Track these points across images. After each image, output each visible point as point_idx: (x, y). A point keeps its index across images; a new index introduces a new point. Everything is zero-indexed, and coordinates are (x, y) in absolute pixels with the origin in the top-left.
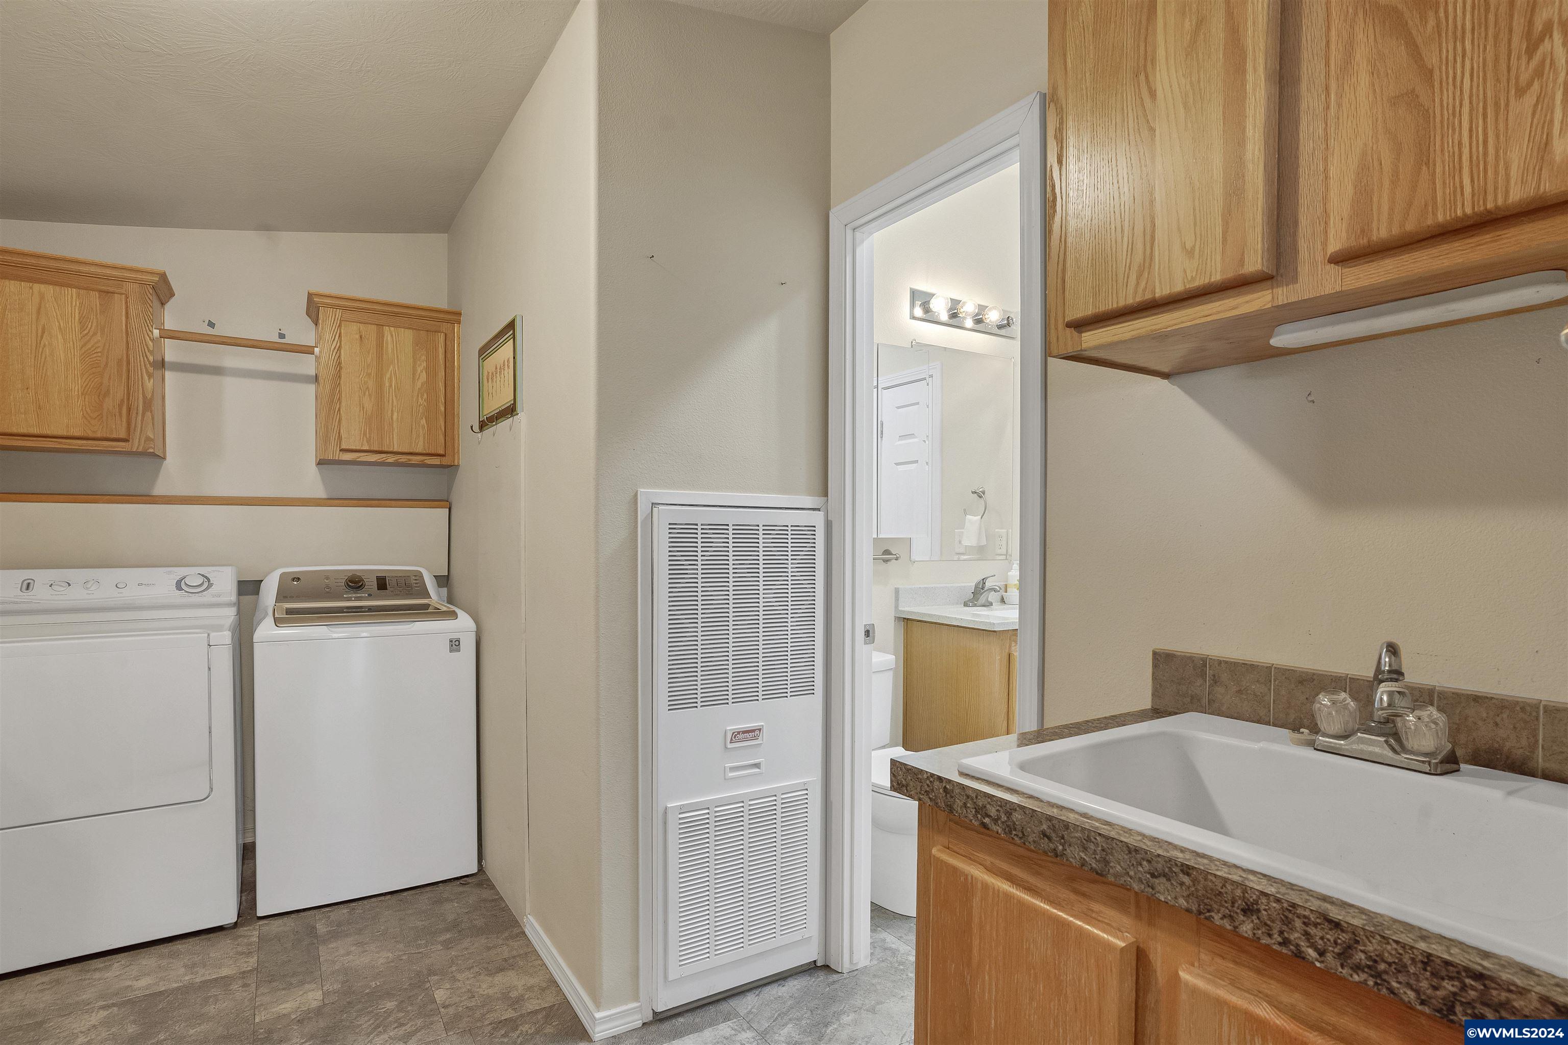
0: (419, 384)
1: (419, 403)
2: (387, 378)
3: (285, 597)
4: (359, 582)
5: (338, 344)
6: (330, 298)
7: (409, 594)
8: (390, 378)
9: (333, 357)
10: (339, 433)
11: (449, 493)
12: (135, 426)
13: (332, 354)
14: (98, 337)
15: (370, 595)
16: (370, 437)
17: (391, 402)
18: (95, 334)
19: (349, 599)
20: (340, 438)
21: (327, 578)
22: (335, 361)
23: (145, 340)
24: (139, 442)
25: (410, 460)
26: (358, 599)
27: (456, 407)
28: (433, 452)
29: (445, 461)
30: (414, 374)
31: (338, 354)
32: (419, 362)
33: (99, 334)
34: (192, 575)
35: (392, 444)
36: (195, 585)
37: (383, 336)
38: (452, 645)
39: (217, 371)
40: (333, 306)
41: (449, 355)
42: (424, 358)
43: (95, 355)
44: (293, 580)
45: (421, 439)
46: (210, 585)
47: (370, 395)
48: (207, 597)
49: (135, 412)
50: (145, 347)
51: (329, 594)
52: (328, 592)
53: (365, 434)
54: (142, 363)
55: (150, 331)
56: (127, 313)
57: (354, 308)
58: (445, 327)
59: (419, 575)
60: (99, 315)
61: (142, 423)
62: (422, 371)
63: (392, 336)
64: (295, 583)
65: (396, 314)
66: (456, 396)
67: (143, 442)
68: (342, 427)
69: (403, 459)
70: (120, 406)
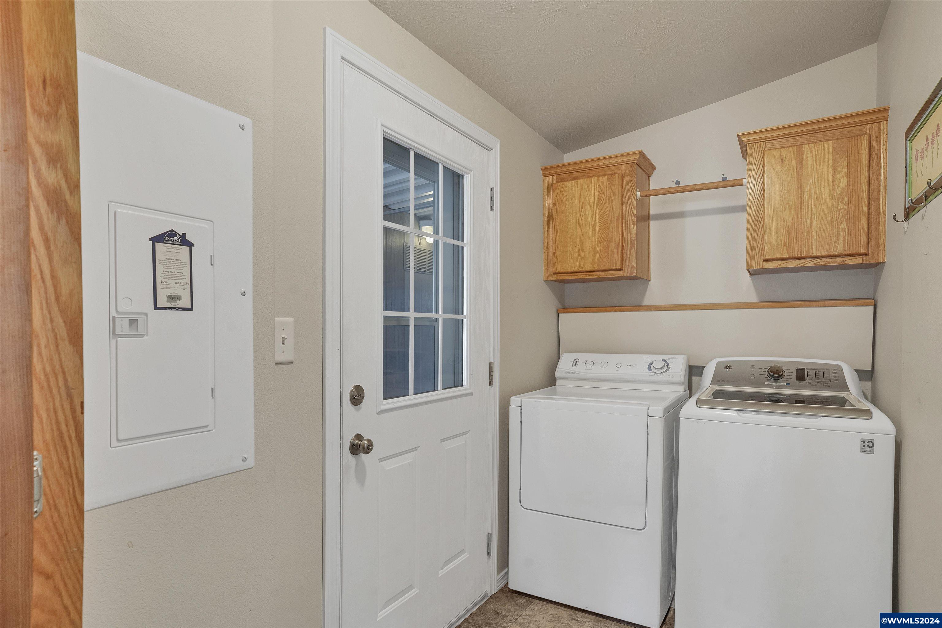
0: (839, 190)
1: (839, 208)
2: (806, 190)
3: (718, 381)
4: (779, 372)
5: (762, 172)
6: (756, 135)
7: (828, 386)
8: (810, 191)
9: (758, 184)
10: (763, 246)
11: (875, 293)
12: (626, 260)
13: (757, 181)
14: (607, 204)
15: (788, 384)
16: (790, 245)
17: (810, 211)
18: (606, 203)
19: (771, 386)
20: (763, 250)
21: (753, 367)
22: (760, 186)
23: (632, 201)
24: (628, 270)
25: (829, 262)
26: (778, 387)
27: (881, 204)
28: (854, 252)
29: (868, 260)
30: (834, 182)
31: (762, 180)
32: (839, 170)
33: (607, 202)
34: (658, 360)
35: (811, 249)
36: (659, 367)
37: (803, 155)
38: (864, 446)
39: (681, 215)
40: (758, 141)
41: (873, 155)
42: (845, 164)
43: (605, 216)
44: (726, 367)
45: (841, 241)
46: (668, 368)
47: (790, 209)
48: (665, 377)
49: (626, 250)
50: (632, 206)
51: (753, 382)
52: (752, 379)
53: (785, 244)
54: (630, 216)
55: (634, 194)
56: (622, 185)
57: (776, 137)
58: (868, 129)
59: (840, 369)
60: (607, 190)
61: (629, 256)
62: (842, 177)
63: (811, 152)
64: (728, 370)
65: (816, 131)
66: (882, 193)
67: (630, 270)
68: (764, 240)
69: (822, 262)
70: (618, 247)
